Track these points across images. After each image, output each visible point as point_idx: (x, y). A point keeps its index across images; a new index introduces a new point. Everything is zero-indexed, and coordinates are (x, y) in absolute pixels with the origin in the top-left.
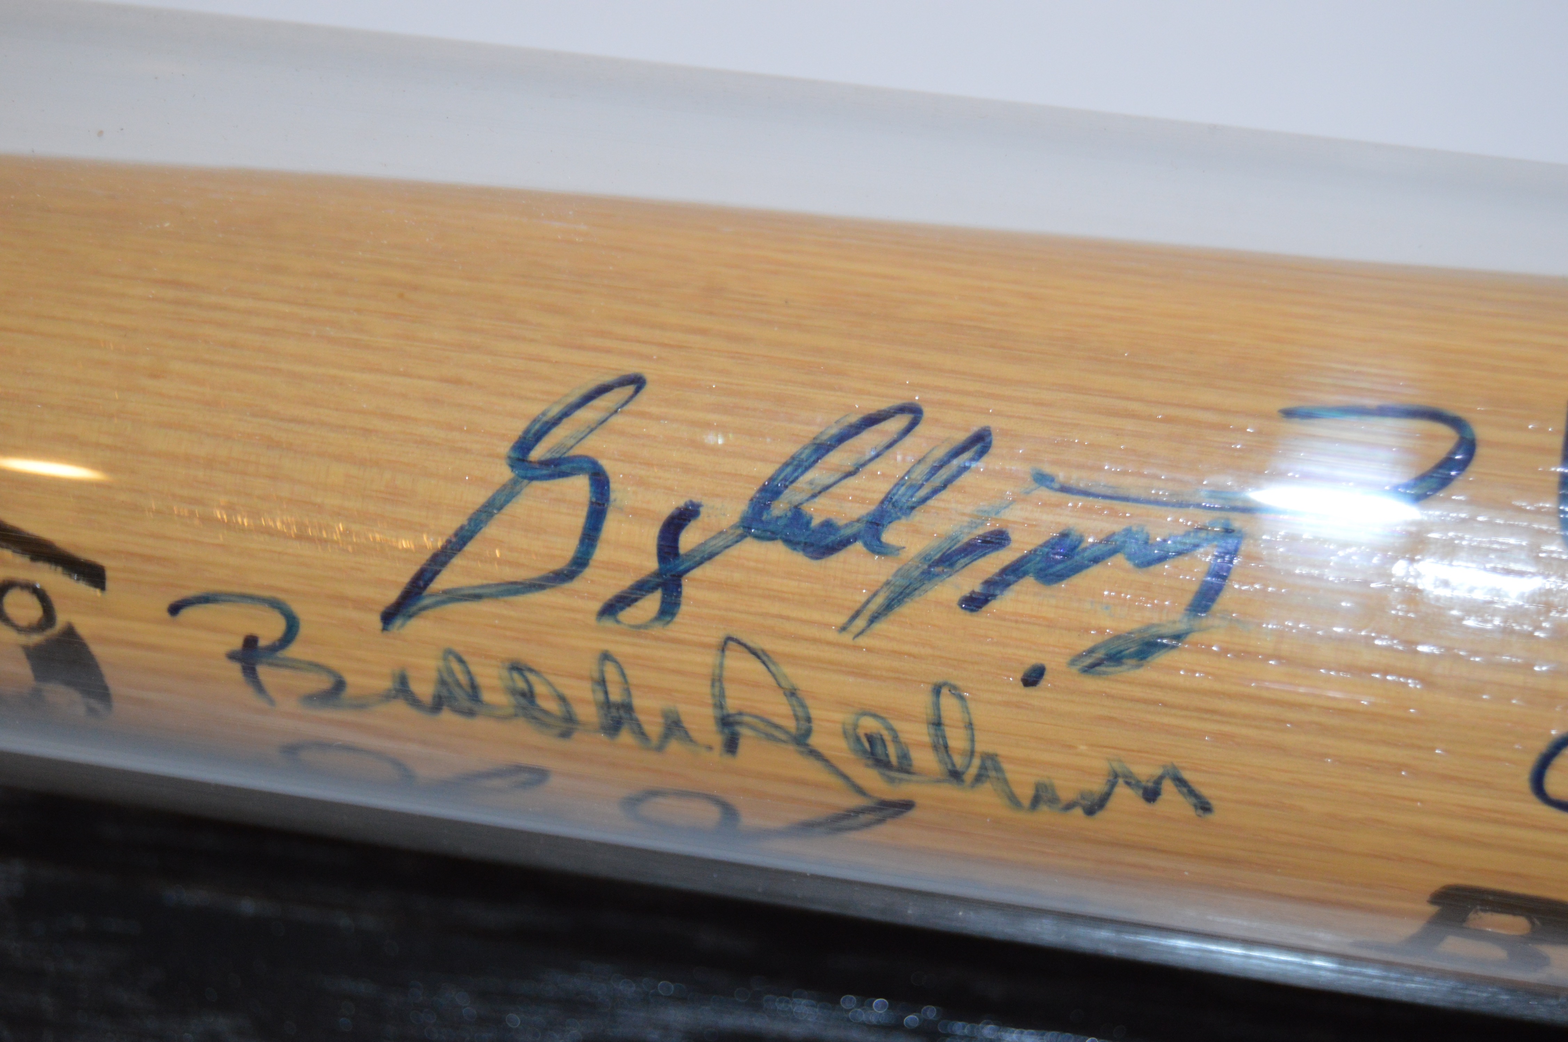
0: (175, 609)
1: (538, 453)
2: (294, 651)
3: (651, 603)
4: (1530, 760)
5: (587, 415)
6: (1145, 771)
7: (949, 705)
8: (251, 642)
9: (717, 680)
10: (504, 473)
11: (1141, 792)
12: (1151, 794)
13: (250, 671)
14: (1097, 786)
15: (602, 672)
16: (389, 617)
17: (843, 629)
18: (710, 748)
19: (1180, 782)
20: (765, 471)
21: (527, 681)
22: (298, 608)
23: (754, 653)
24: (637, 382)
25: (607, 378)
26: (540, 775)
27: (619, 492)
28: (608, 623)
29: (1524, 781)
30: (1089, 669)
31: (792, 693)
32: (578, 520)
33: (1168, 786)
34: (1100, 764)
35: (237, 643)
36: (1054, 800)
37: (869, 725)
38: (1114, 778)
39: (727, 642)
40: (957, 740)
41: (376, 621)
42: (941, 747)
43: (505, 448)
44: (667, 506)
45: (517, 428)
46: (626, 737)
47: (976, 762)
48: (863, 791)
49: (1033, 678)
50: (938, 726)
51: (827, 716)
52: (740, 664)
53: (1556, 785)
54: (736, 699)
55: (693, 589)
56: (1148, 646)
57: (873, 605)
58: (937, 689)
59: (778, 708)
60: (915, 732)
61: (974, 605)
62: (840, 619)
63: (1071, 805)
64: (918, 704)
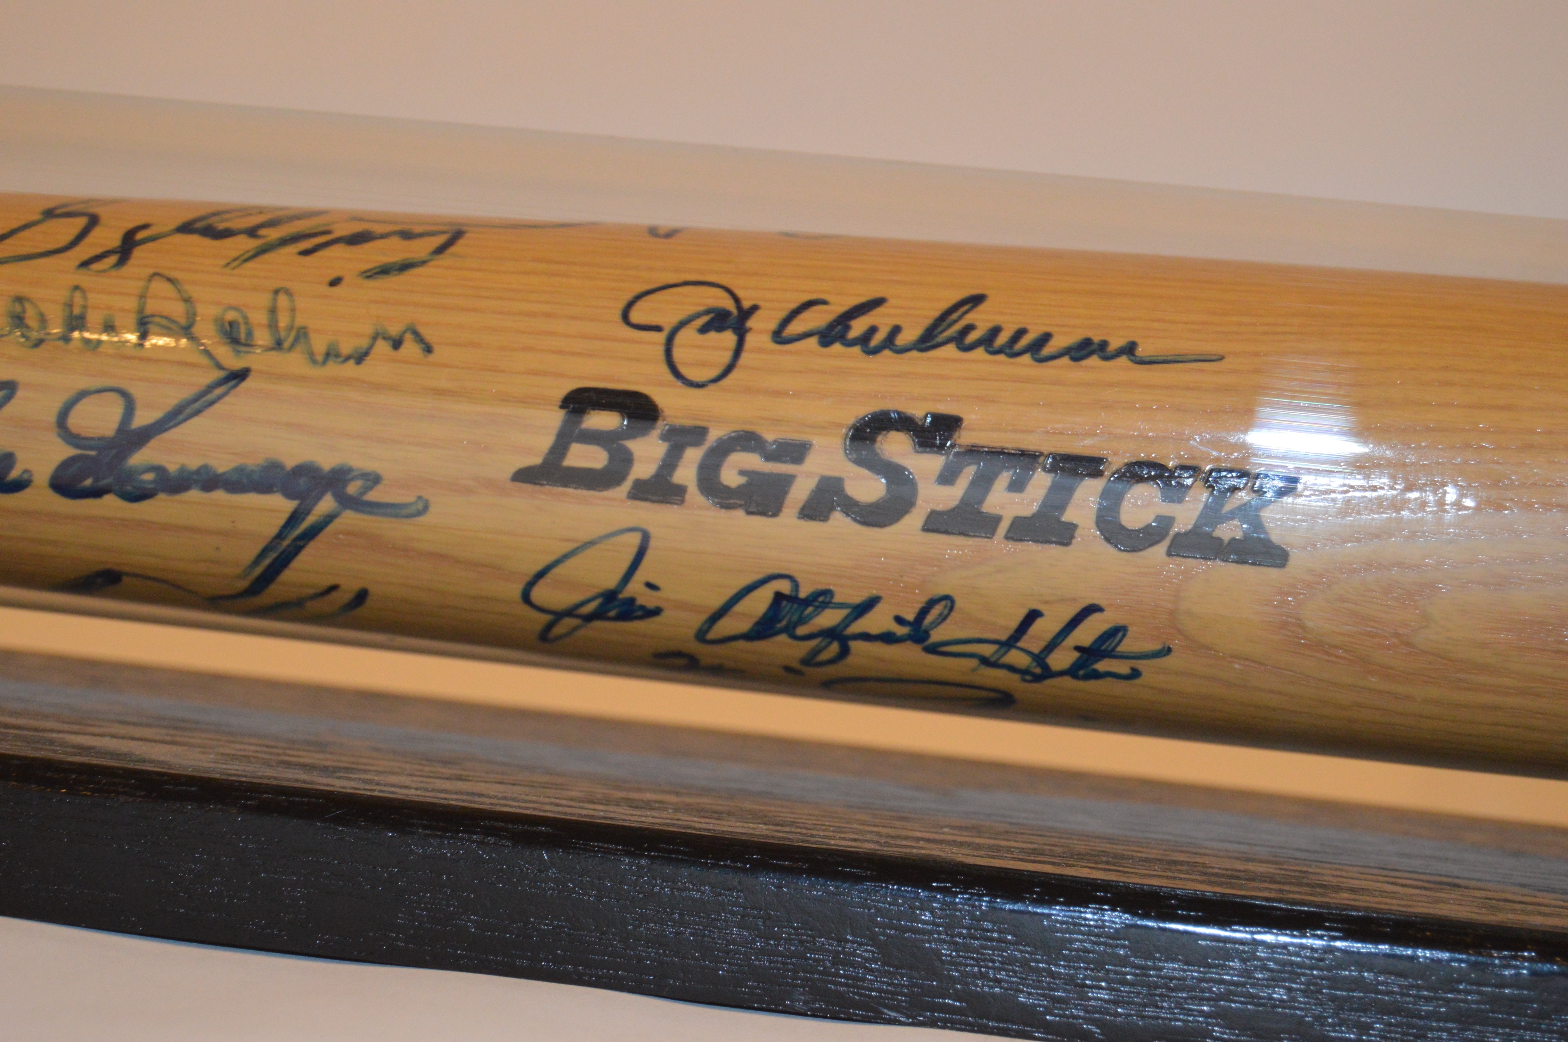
1: (61, 211)
3: (113, 259)
4: (622, 305)
6: (394, 330)
7: (283, 301)
9: (142, 297)
10: (36, 216)
11: (392, 342)
12: (397, 344)
14: (364, 343)
15: (72, 300)
17: (227, 265)
19: (416, 334)
20: (191, 216)
21: (22, 307)
23: (170, 280)
27: (105, 222)
28: (83, 270)
29: (617, 315)
30: (369, 276)
31: (187, 300)
32: (77, 228)
33: (409, 336)
34: (368, 329)
36: (337, 356)
37: (231, 315)
38: (375, 338)
39: (154, 276)
40: (283, 323)
42: (273, 325)
43: (40, 210)
44: (132, 226)
45: (49, 205)
46: (76, 342)
47: (293, 334)
48: (220, 367)
49: (335, 282)
50: (273, 311)
51: (207, 312)
52: (159, 287)
53: (636, 316)
54: (152, 306)
55: (138, 253)
56: (405, 267)
57: (246, 256)
58: (276, 292)
59: (177, 310)
60: (259, 318)
61: (306, 253)
62: (225, 262)
63: (348, 358)
64: (264, 299)
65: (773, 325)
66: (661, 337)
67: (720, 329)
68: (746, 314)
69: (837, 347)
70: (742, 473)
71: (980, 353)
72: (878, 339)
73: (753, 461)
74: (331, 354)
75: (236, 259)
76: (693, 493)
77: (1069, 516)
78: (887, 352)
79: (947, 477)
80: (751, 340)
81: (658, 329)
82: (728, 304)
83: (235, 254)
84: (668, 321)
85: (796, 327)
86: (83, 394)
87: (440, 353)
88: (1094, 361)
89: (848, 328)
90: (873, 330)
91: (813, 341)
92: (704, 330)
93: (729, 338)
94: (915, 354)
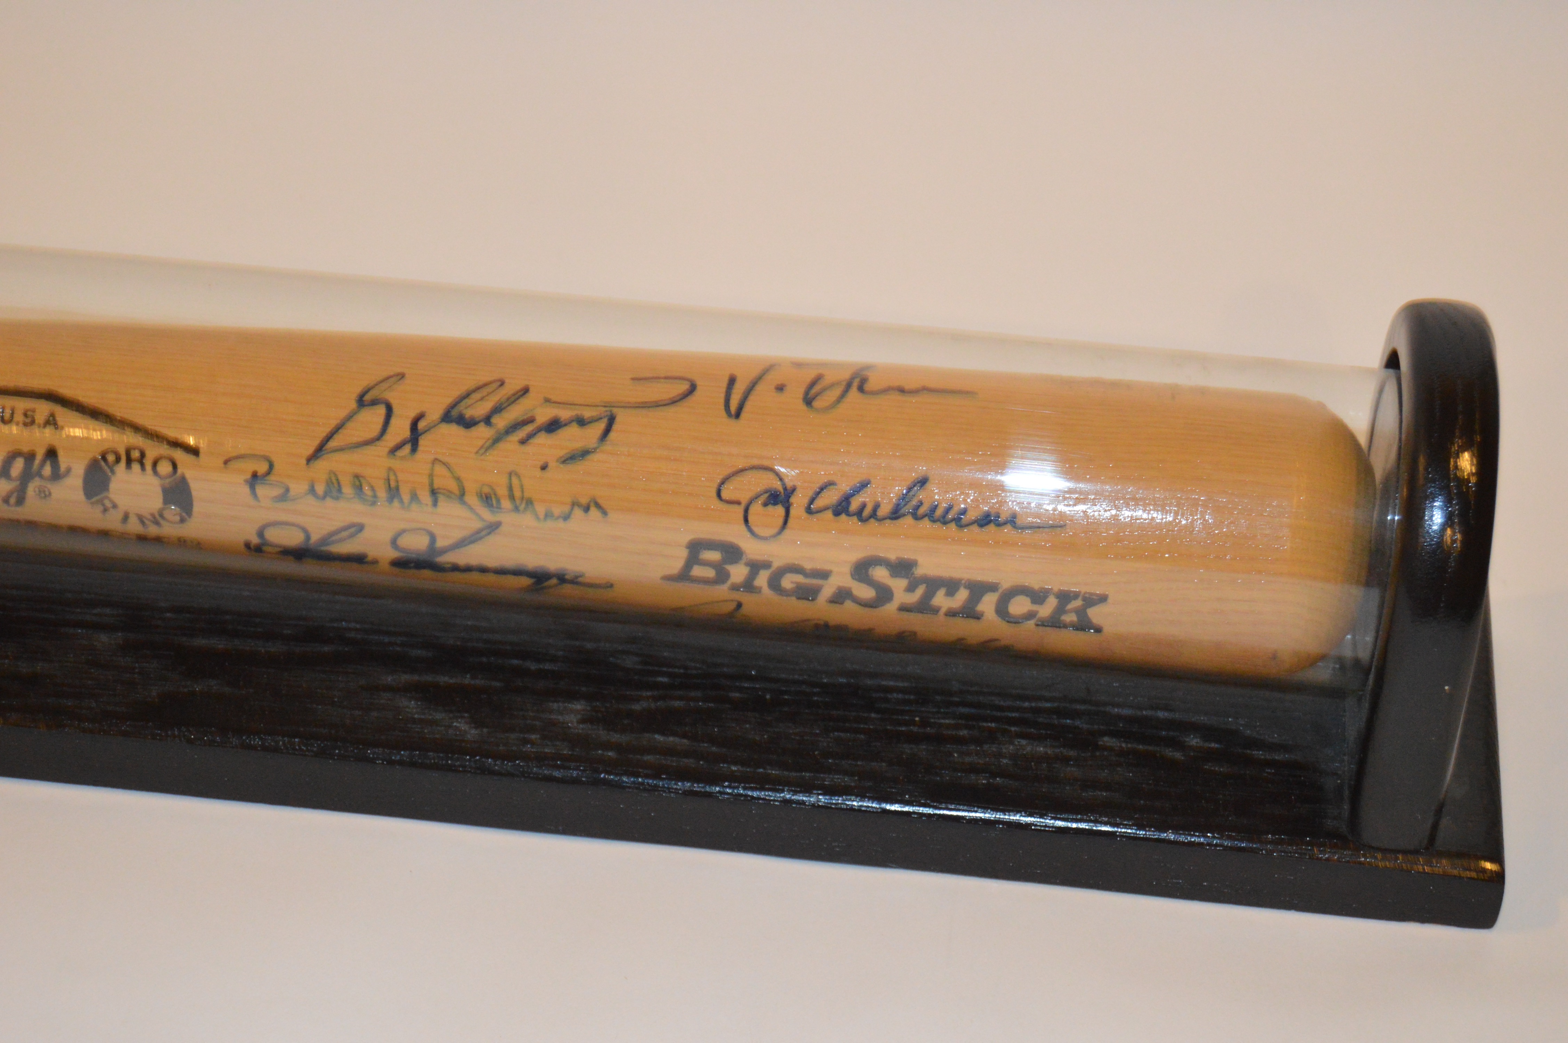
0: (226, 462)
1: (367, 398)
2: (272, 478)
3: (407, 448)
4: (716, 485)
5: (385, 385)
6: (584, 501)
7: (515, 481)
8: (255, 475)
9: (431, 476)
10: (353, 405)
11: (583, 509)
12: (587, 509)
13: (252, 487)
14: (567, 508)
15: (389, 478)
16: (309, 460)
17: (477, 452)
18: (427, 505)
19: (597, 504)
20: (449, 401)
21: (360, 481)
22: (274, 459)
23: (444, 464)
24: (402, 376)
25: (392, 373)
26: (360, 528)
27: (396, 410)
28: (392, 457)
29: (714, 493)
30: (564, 462)
31: (458, 479)
32: (380, 420)
33: (592, 505)
34: (569, 499)
35: (248, 476)
36: (552, 516)
37: (486, 490)
38: (573, 505)
39: (436, 461)
40: (517, 494)
41: (305, 462)
42: (511, 495)
43: (354, 396)
44: (413, 414)
45: (358, 390)
46: (396, 503)
47: (524, 501)
48: (482, 519)
49: (544, 468)
50: (510, 488)
51: (471, 487)
52: (439, 469)
53: (725, 494)
54: (438, 483)
55: (423, 441)
56: (585, 453)
57: (488, 444)
58: (510, 474)
59: (453, 486)
60: (502, 491)
61: (523, 442)
62: (476, 450)
63: (558, 518)
64: (503, 480)
65: (806, 501)
66: (740, 510)
67: (775, 504)
68: (789, 492)
69: (843, 517)
70: (792, 582)
71: (926, 522)
72: (867, 512)
73: (800, 579)
74: (548, 515)
75: (482, 447)
76: (766, 590)
77: (980, 607)
78: (872, 520)
79: (911, 589)
80: (793, 512)
81: (739, 503)
82: (778, 485)
83: (480, 443)
84: (744, 498)
85: (820, 503)
86: (404, 531)
87: (612, 515)
88: (992, 527)
89: (849, 503)
90: (864, 506)
91: (829, 514)
92: (765, 505)
93: (780, 510)
94: (888, 521)
